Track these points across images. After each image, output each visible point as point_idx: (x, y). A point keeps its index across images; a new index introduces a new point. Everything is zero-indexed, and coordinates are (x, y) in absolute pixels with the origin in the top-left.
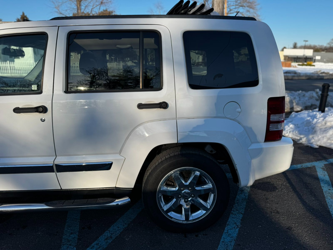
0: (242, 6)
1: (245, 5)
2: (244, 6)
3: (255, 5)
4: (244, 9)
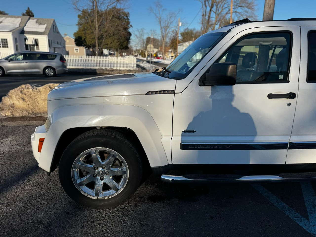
0: (241, 7)
1: (243, 5)
2: (243, 7)
3: (253, 6)
4: (242, 9)
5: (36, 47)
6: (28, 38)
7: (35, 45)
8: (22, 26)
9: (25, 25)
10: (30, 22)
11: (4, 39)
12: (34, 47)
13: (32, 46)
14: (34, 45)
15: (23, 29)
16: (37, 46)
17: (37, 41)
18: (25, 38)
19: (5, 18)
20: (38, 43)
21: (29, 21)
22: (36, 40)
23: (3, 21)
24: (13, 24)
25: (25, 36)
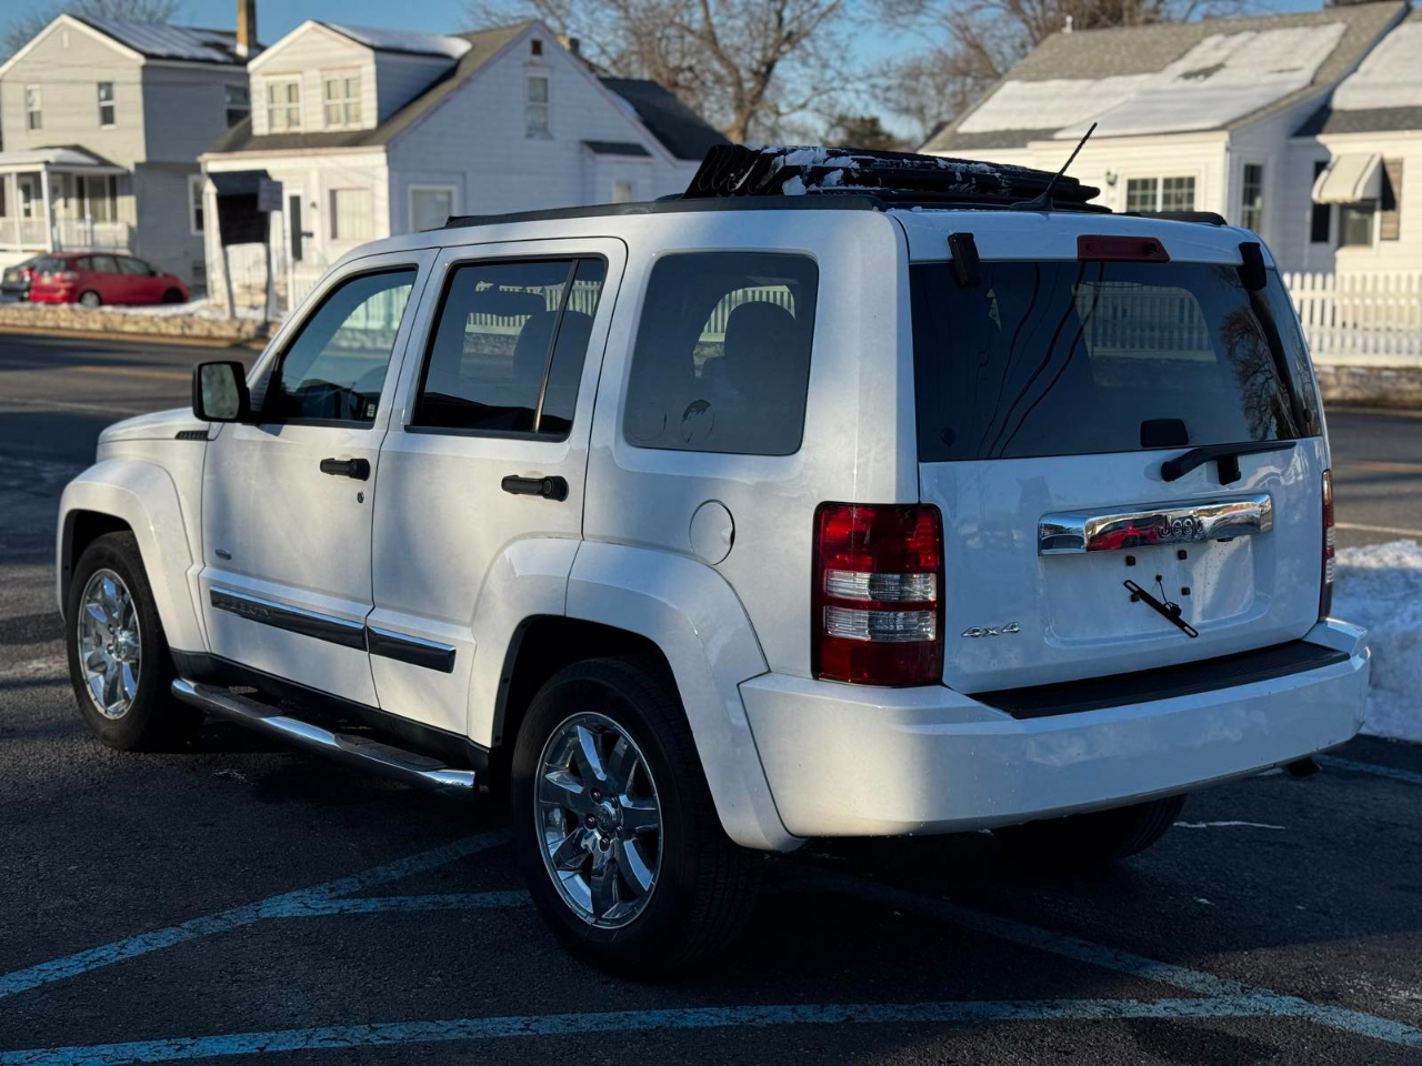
5: (1378, 215)
6: (1339, 158)
7: (1378, 204)
8: (1328, 77)
9: (1355, 70)
10: (1398, 39)
11: (1180, 182)
12: (1366, 216)
13: (1354, 215)
14: (1365, 207)
15: (1329, 96)
16: (1390, 214)
17: (1393, 176)
18: (1321, 157)
19: (1253, 34)
20: (1396, 189)
21: (1391, 37)
22: (1389, 169)
23: (1228, 63)
24: (1281, 71)
25: (1323, 147)
